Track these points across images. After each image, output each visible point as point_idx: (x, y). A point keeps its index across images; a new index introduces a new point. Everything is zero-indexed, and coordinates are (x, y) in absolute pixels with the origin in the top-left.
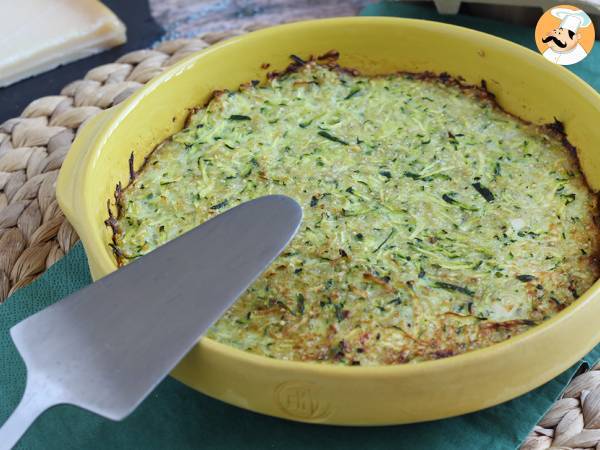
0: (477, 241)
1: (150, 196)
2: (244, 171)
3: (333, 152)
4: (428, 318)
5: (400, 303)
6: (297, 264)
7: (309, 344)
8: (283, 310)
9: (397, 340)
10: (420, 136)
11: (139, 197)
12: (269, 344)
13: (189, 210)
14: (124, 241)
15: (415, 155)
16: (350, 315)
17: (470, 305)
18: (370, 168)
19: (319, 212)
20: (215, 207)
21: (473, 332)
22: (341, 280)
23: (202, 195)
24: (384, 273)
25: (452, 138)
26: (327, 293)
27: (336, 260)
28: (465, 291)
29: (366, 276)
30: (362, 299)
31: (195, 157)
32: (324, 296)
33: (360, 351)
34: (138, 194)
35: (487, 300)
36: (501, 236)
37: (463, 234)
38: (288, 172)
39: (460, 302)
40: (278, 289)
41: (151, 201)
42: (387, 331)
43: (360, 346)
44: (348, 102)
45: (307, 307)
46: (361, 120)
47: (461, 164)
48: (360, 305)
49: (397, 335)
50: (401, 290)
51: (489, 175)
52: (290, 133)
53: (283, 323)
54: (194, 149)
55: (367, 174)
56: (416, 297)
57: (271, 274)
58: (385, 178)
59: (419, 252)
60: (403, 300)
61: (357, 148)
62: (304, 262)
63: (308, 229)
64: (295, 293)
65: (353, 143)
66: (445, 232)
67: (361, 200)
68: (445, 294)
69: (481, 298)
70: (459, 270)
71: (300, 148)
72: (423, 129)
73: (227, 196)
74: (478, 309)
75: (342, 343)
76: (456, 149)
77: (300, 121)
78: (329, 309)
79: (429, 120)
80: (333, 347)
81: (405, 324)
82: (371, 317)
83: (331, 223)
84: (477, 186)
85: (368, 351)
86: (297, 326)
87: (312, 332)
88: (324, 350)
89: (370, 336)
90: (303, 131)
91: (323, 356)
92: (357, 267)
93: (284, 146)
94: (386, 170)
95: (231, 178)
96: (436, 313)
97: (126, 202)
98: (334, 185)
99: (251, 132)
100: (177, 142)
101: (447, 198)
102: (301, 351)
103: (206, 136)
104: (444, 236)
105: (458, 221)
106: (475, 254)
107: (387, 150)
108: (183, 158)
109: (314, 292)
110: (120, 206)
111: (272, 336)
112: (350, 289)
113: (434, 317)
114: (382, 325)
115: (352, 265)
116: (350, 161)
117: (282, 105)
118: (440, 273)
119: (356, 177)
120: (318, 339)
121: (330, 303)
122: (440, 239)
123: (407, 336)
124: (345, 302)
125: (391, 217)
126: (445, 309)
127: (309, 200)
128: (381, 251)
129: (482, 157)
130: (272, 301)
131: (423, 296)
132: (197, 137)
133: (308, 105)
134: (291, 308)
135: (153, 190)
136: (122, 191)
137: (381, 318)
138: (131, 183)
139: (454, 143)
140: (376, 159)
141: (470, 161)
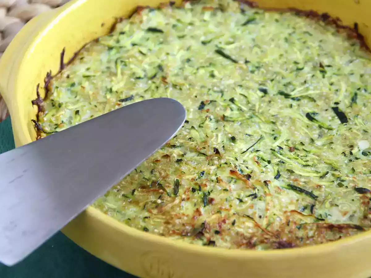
0: (328, 155)
1: (73, 85)
2: (150, 74)
3: (224, 67)
4: (277, 213)
5: (256, 197)
6: (179, 155)
7: (177, 221)
8: (161, 191)
9: (249, 228)
10: (296, 63)
11: (65, 85)
12: (146, 217)
13: (101, 99)
14: (45, 119)
15: (290, 77)
16: (214, 202)
17: (313, 207)
18: (251, 84)
19: (204, 115)
20: (122, 101)
21: (311, 229)
22: (211, 172)
23: (114, 89)
24: (247, 172)
25: (322, 69)
26: (199, 182)
27: (211, 156)
28: (310, 194)
29: (232, 172)
30: (226, 190)
31: (115, 58)
32: (196, 184)
33: (217, 232)
34: (63, 82)
35: (327, 205)
36: (347, 153)
37: (317, 148)
38: (186, 79)
39: (304, 203)
40: (160, 173)
41: (73, 89)
42: (242, 219)
43: (218, 229)
44: (244, 28)
45: (181, 191)
46: (251, 44)
47: (325, 90)
48: (224, 195)
49: (250, 224)
50: (259, 187)
51: (347, 102)
52: (193, 48)
53: (159, 201)
54: (113, 52)
55: (248, 88)
56: (270, 195)
57: (157, 161)
58: (261, 94)
59: (279, 158)
60: (259, 195)
61: (244, 66)
62: (185, 154)
63: (193, 127)
64: (173, 178)
65: (242, 62)
66: (302, 144)
67: (240, 109)
68: (294, 195)
69: (323, 203)
70: (308, 177)
71: (199, 61)
72: (299, 57)
73: (133, 93)
74: (319, 211)
75: (203, 224)
76: (324, 77)
77: (203, 39)
78: (198, 195)
79: (306, 50)
80: (196, 227)
81: (257, 216)
82: (231, 206)
83: (212, 125)
84: (336, 110)
85: (223, 233)
86: (170, 205)
87: (182, 212)
88: (188, 228)
89: (227, 221)
90: (203, 47)
91: (187, 233)
92: (226, 163)
93: (186, 58)
94: (264, 88)
95: (139, 78)
96: (284, 210)
97: (53, 88)
98: (220, 95)
99: (161, 43)
100: (102, 44)
101: (310, 117)
102: (170, 226)
103: (126, 42)
104: (301, 147)
105: (315, 136)
106: (323, 165)
107: (268, 71)
108: (104, 57)
109: (188, 179)
110: (47, 90)
111: (149, 211)
112: (218, 181)
113: (282, 213)
114: (238, 214)
115: (223, 161)
116: (237, 78)
117: (191, 24)
118: (292, 177)
119: (239, 90)
120: (185, 218)
121: (200, 190)
122: (297, 149)
123: (257, 226)
124: (211, 191)
125: (262, 126)
126: (292, 208)
127: (198, 104)
128: (247, 154)
129: (343, 86)
130: (154, 183)
131: (276, 195)
132: (118, 41)
133: (211, 27)
134: (169, 190)
135: (76, 80)
136: (52, 78)
137: (238, 208)
138: (60, 72)
139: (323, 72)
140: (258, 77)
141: (334, 88)
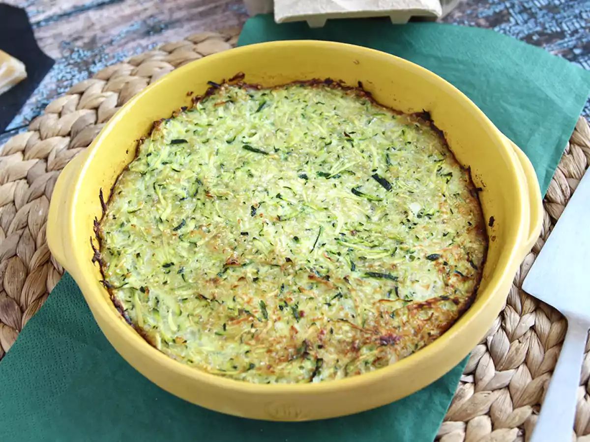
0: (389, 228)
1: (122, 225)
2: (192, 191)
3: (259, 163)
4: (368, 307)
5: (341, 296)
6: (253, 274)
7: (278, 347)
8: (251, 318)
9: (347, 332)
10: (322, 138)
11: (114, 227)
12: (247, 352)
13: (156, 233)
14: (110, 273)
15: (323, 155)
16: (305, 315)
17: (396, 289)
18: (290, 173)
19: (260, 221)
20: (176, 229)
21: (404, 314)
22: (291, 282)
23: (164, 218)
24: (323, 272)
25: (348, 137)
26: (282, 297)
27: (283, 265)
28: (389, 277)
29: (311, 277)
30: (311, 298)
31: (151, 183)
32: (281, 300)
33: (320, 347)
34: (112, 225)
35: (408, 283)
36: (405, 221)
37: (375, 223)
38: (227, 186)
39: (388, 289)
40: (243, 299)
41: (124, 229)
42: (338, 325)
43: (320, 343)
44: (259, 114)
45: (269, 312)
46: (273, 129)
47: (360, 159)
48: (311, 304)
49: (346, 327)
50: (340, 285)
51: (383, 165)
52: (221, 151)
53: (253, 330)
54: (148, 177)
55: (289, 179)
56: (354, 290)
57: (235, 286)
58: (304, 181)
59: (347, 246)
60: (342, 293)
61: (276, 156)
62: (258, 271)
63: (254, 238)
64: (257, 301)
65: (272, 152)
66: (361, 224)
67: (290, 204)
68: (374, 282)
69: (404, 282)
70: (380, 259)
71: (232, 163)
72: (323, 131)
73: (183, 217)
74: (403, 292)
75: (304, 342)
76: (353, 146)
77: (227, 137)
78: (287, 311)
79: (327, 122)
80: (298, 346)
81: (350, 316)
82: (322, 314)
83: (270, 229)
84: (376, 177)
85: (326, 346)
86: (265, 331)
87: (278, 335)
88: (291, 350)
89: (325, 332)
90: (230, 146)
91: (292, 356)
92: (301, 269)
93: (219, 163)
94: (303, 173)
95: (183, 199)
96: (372, 301)
97: (104, 235)
98: (266, 193)
99: (190, 154)
100: (133, 172)
101: (355, 191)
102: (274, 354)
103: (155, 163)
104: (361, 228)
105: (369, 212)
106: (389, 241)
107: (299, 154)
108: (140, 185)
109: (271, 297)
110: (100, 239)
111: (247, 344)
112: (300, 290)
113: (371, 306)
114: (332, 320)
115: (297, 268)
116: (273, 171)
117: (209, 125)
118: (367, 264)
119: (282, 183)
120: (284, 340)
121: (287, 306)
122: (359, 231)
123: (354, 327)
124: (298, 303)
125: (317, 215)
126: (378, 297)
127: (250, 210)
128: (316, 249)
129: (374, 150)
130: (241, 311)
131: (358, 288)
132: (148, 165)
133: (229, 122)
134: (257, 315)
135: (123, 219)
136: (99, 224)
137: (330, 314)
138: (104, 214)
139: (350, 140)
140: (293, 164)
141: (366, 155)
